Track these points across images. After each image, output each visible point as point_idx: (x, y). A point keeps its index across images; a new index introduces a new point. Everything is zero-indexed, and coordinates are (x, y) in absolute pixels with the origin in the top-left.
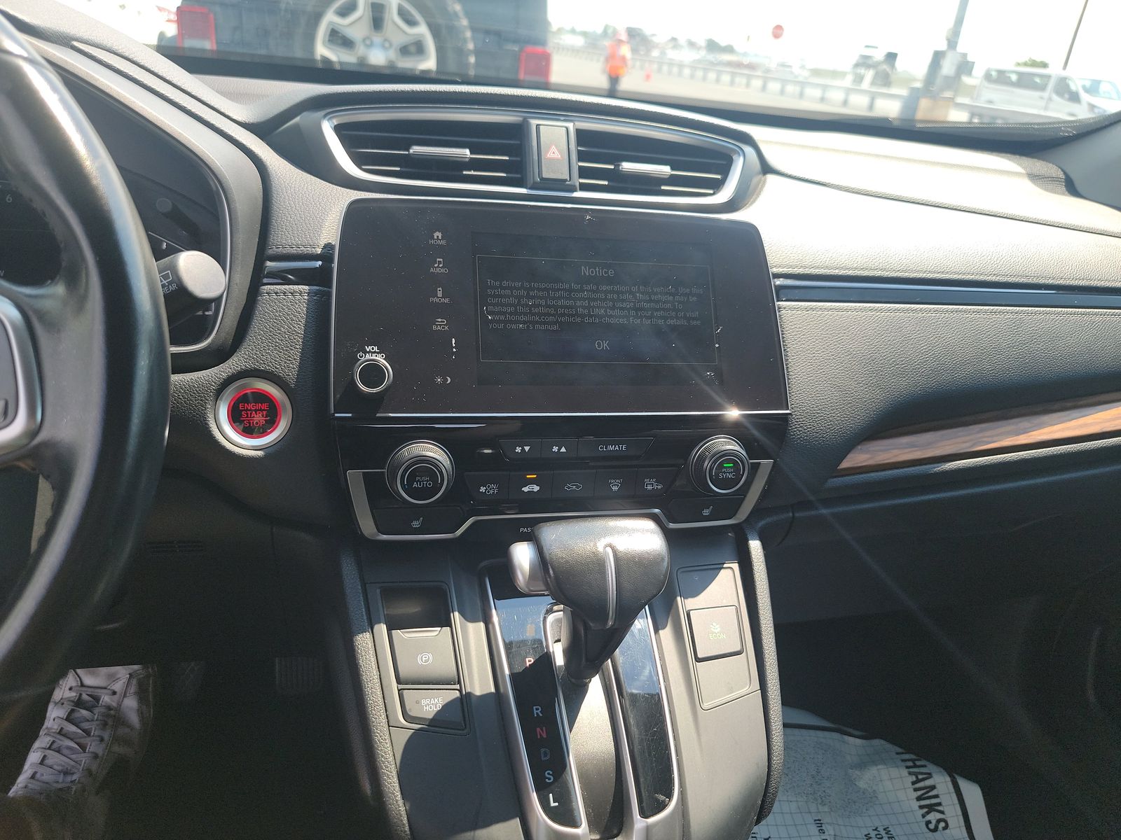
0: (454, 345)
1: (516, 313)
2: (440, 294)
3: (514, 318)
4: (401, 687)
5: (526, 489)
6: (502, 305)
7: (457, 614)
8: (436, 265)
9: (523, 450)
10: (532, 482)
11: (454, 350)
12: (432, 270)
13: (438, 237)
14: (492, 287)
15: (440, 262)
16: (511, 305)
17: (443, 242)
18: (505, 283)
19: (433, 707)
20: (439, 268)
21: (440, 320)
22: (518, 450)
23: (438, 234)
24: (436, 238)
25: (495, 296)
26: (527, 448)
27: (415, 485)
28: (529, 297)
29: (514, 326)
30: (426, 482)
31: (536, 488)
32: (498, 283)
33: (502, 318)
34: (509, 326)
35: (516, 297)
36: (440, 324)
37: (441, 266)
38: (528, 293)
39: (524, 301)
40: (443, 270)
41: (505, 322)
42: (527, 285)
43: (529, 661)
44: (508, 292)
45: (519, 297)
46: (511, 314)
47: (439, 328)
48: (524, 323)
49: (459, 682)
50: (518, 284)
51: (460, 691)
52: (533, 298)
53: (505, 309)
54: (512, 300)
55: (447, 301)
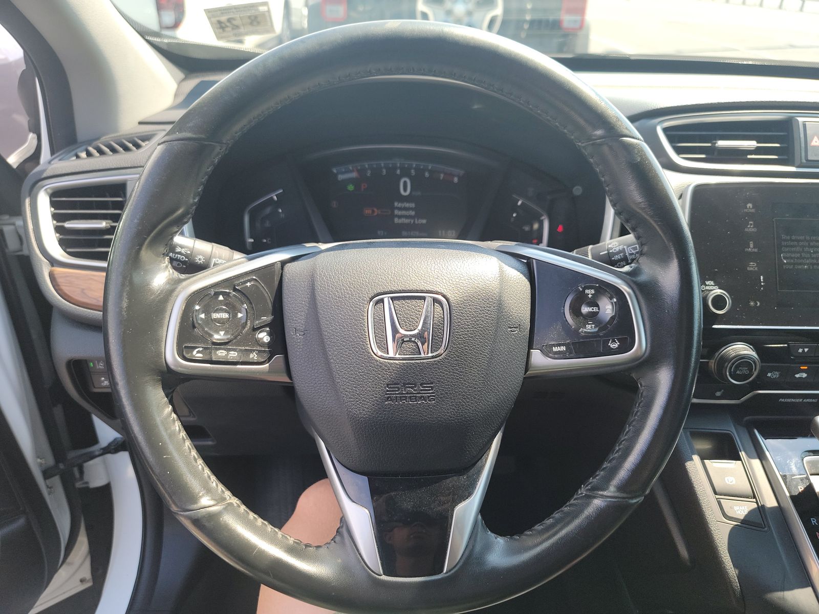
0: (762, 281)
1: (801, 258)
2: (752, 246)
3: (800, 261)
4: (717, 496)
5: (797, 376)
6: (791, 252)
7: (743, 453)
8: (749, 226)
9: (804, 351)
10: (803, 371)
11: (762, 284)
12: (746, 230)
13: (750, 207)
14: (785, 240)
15: (751, 224)
16: (798, 252)
17: (753, 211)
18: (794, 237)
19: (742, 512)
20: (751, 228)
21: (752, 263)
22: (800, 350)
23: (750, 205)
24: (748, 207)
25: (787, 246)
26: (806, 350)
27: (738, 372)
28: (810, 246)
29: (800, 267)
30: (745, 370)
31: (804, 375)
32: (788, 238)
33: (792, 261)
34: (796, 267)
35: (801, 246)
36: (752, 266)
37: (752, 226)
38: (809, 244)
39: (806, 249)
40: (753, 230)
41: (794, 264)
42: (808, 238)
43: (801, 488)
44: (796, 243)
45: (803, 247)
46: (798, 258)
47: (751, 269)
48: (808, 264)
49: (754, 497)
50: (802, 238)
51: (757, 503)
52: (812, 247)
53: (793, 255)
54: (798, 249)
55: (756, 250)
